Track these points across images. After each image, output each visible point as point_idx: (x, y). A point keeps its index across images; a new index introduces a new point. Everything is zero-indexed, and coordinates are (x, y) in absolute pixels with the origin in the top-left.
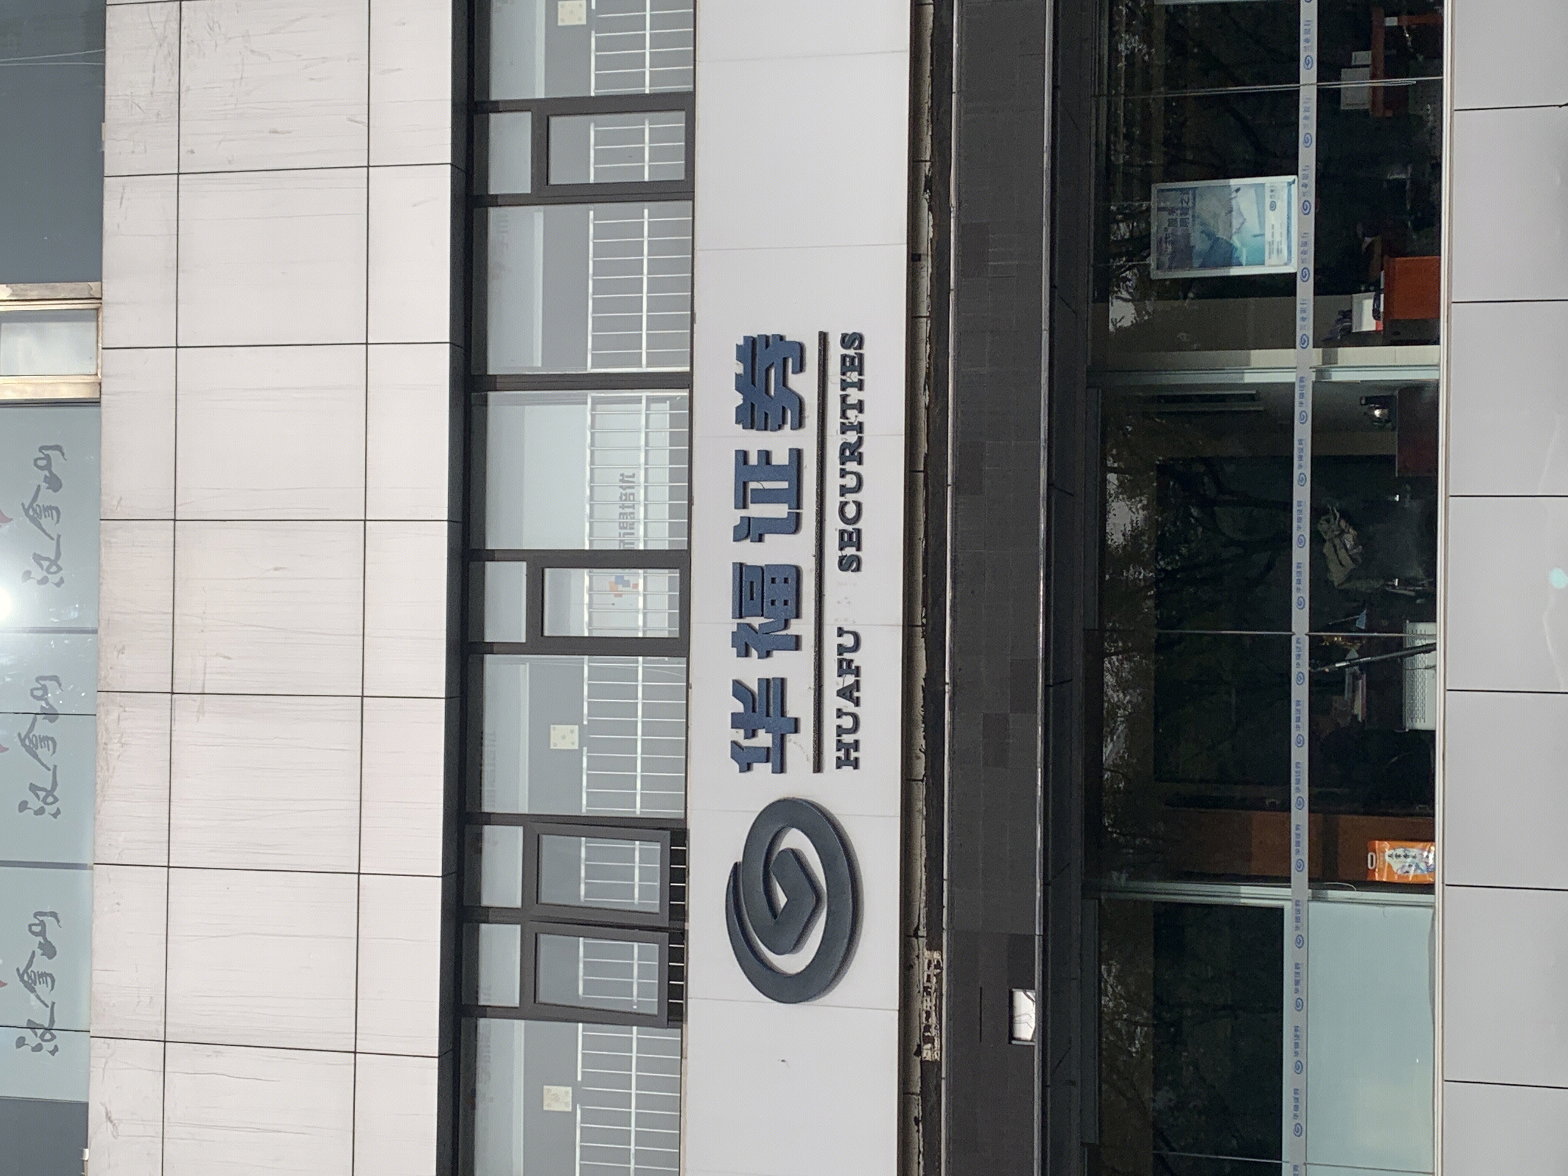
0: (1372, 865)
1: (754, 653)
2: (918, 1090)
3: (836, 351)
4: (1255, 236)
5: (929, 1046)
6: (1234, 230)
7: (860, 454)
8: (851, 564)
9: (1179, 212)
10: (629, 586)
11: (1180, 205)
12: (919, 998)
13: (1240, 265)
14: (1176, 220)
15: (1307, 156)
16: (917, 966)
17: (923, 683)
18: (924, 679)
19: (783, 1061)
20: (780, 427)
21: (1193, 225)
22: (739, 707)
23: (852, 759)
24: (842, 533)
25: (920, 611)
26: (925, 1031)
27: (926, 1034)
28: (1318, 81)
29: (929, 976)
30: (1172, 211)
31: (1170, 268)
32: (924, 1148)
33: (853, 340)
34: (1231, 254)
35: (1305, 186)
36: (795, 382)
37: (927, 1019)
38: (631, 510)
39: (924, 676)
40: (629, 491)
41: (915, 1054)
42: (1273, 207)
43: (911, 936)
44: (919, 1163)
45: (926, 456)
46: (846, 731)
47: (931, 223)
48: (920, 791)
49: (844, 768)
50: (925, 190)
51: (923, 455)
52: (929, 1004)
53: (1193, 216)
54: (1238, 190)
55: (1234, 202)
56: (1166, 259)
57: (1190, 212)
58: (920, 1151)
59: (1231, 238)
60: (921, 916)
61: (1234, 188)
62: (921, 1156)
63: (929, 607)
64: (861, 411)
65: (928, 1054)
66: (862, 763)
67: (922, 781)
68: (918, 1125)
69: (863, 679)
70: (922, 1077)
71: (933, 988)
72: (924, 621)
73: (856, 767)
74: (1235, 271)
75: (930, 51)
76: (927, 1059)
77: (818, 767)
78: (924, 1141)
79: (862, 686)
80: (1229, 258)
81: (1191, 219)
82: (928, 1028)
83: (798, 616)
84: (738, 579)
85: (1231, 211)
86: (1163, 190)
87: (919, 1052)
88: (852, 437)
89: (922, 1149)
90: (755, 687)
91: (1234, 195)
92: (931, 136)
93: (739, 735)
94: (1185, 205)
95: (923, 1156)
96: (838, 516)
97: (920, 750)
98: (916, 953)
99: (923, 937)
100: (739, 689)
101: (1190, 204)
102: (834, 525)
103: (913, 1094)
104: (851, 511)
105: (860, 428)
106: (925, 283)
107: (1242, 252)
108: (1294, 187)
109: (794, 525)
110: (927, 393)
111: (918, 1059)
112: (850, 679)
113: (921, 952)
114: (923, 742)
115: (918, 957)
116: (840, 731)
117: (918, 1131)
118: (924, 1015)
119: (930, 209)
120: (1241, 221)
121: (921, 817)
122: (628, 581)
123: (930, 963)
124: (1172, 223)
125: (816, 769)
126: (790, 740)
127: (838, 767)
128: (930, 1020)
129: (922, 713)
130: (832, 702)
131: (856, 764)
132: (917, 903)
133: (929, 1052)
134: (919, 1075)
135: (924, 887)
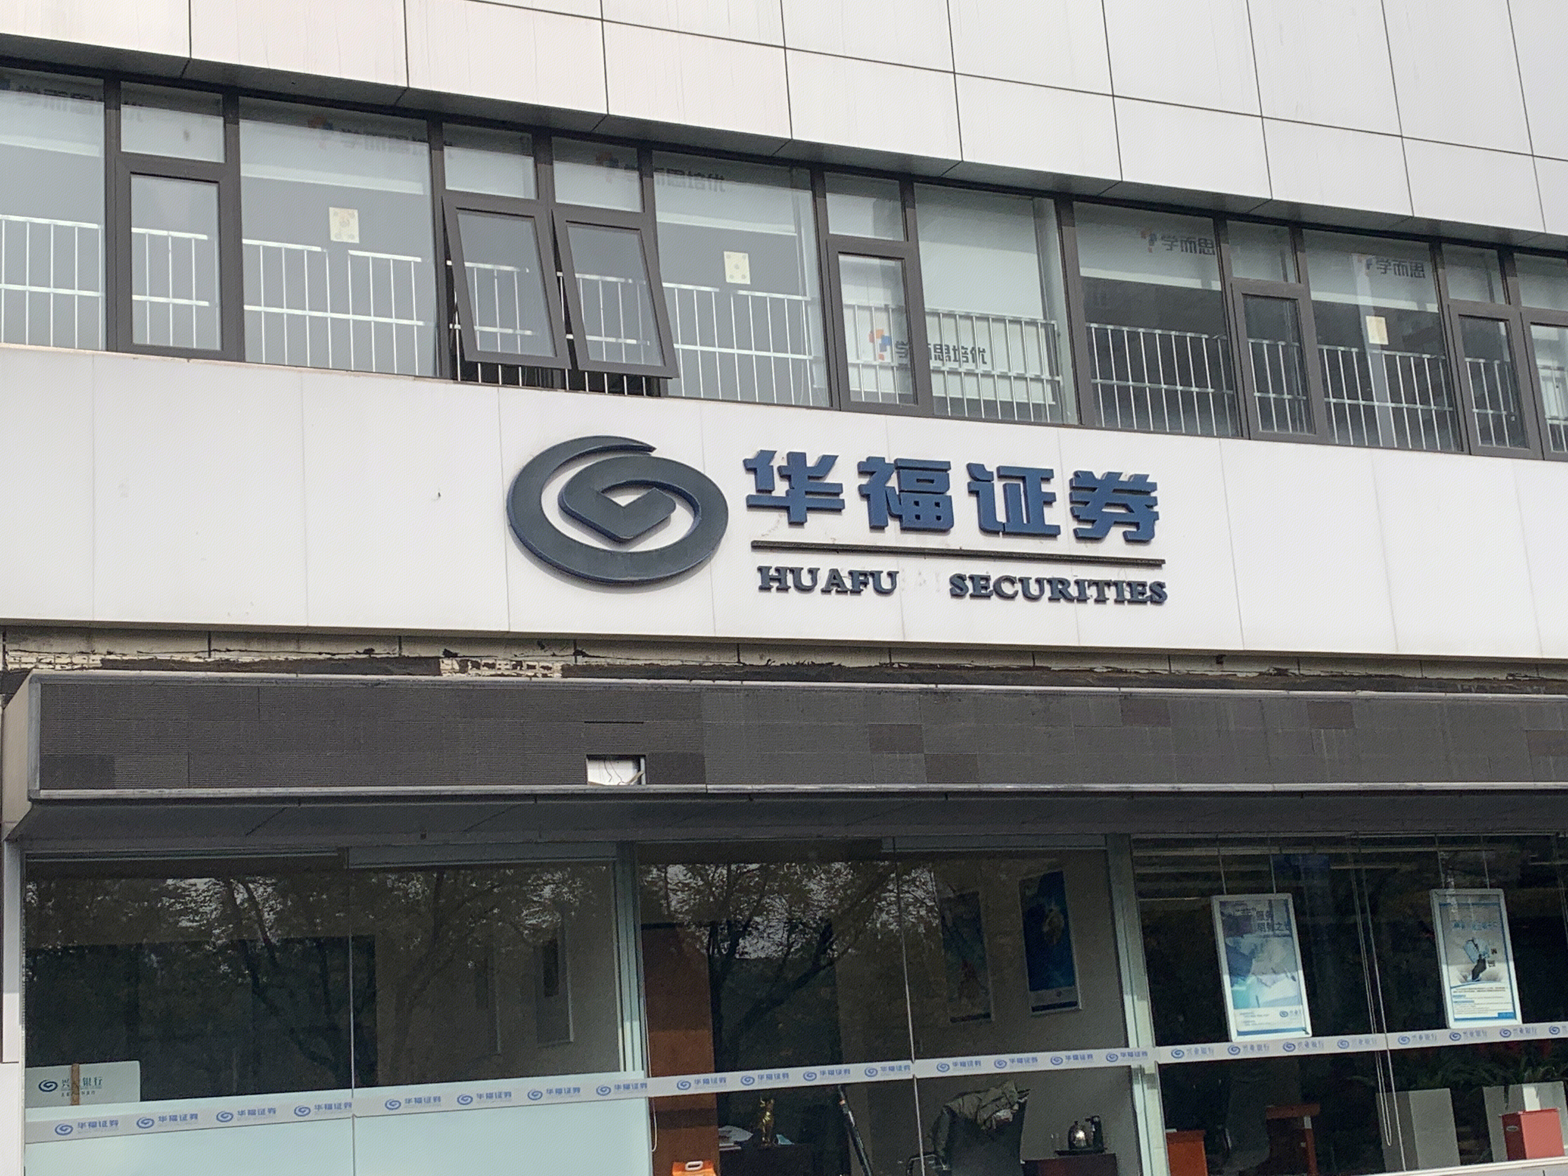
0: (690, 1167)
1: (864, 481)
2: (405, 653)
3: (1148, 576)
4: (1257, 998)
5: (457, 667)
6: (1260, 977)
7: (1058, 600)
8: (958, 587)
9: (1270, 921)
10: (881, 351)
11: (1276, 922)
12: (509, 656)
13: (1232, 986)
14: (1263, 919)
15: (1331, 1045)
16: (543, 654)
17: (836, 664)
18: (840, 665)
19: (439, 495)
20: (1076, 517)
21: (1260, 936)
22: (811, 462)
23: (771, 584)
24: (987, 579)
25: (906, 660)
26: (472, 662)
27: (469, 663)
28: (1391, 1051)
29: (534, 667)
30: (1270, 915)
31: (1222, 914)
32: (339, 659)
33: (1158, 595)
34: (1239, 975)
35: (1307, 1045)
36: (1116, 534)
37: (486, 665)
38: (953, 358)
39: (843, 664)
40: (970, 356)
41: (446, 650)
42: (1283, 1014)
43: (575, 648)
44: (320, 654)
45: (1049, 669)
46: (797, 579)
47: (1250, 675)
48: (729, 660)
49: (759, 575)
50: (1276, 669)
51: (1049, 666)
52: (503, 667)
53: (1268, 936)
54: (1293, 978)
55: (1283, 975)
56: (1229, 910)
57: (1271, 933)
58: (334, 655)
59: (1253, 974)
60: (598, 659)
61: (1295, 974)
62: (329, 656)
63: (910, 671)
64: (1097, 601)
65: (447, 664)
66: (765, 594)
67: (739, 662)
68: (364, 653)
69: (849, 597)
70: (420, 658)
71: (521, 672)
72: (896, 666)
73: (762, 588)
74: (1226, 979)
75: (1387, 674)
76: (442, 665)
77: (757, 546)
78: (346, 660)
79: (842, 597)
80: (1237, 973)
81: (1263, 934)
82: (477, 666)
83: (904, 529)
84: (931, 467)
85: (1274, 972)
86: (1286, 905)
87: (448, 655)
88: (1073, 591)
89: (337, 657)
90: (830, 479)
91: (1289, 974)
92: (1319, 676)
93: (779, 461)
94: (1276, 927)
95: (330, 659)
96: (1001, 575)
97: (769, 660)
98: (557, 653)
99: (576, 661)
100: (828, 462)
101: (1277, 932)
102: (994, 570)
103: (400, 648)
104: (1007, 588)
105: (1082, 599)
106: (1199, 669)
107: (1241, 985)
108: (1302, 1034)
109: (988, 527)
110: (1105, 670)
111: (441, 655)
112: (848, 583)
113: (560, 659)
114: (778, 664)
115: (554, 655)
116: (796, 572)
117: (358, 653)
118: (490, 662)
119: (1261, 674)
120: (1268, 984)
121: (701, 660)
122: (886, 350)
123: (549, 668)
124: (1260, 914)
125: (755, 544)
126: (781, 516)
127: (760, 569)
128: (485, 668)
129: (806, 663)
130: (825, 563)
131: (765, 588)
132: (611, 655)
133: (450, 667)
134: (423, 655)
135: (630, 663)
